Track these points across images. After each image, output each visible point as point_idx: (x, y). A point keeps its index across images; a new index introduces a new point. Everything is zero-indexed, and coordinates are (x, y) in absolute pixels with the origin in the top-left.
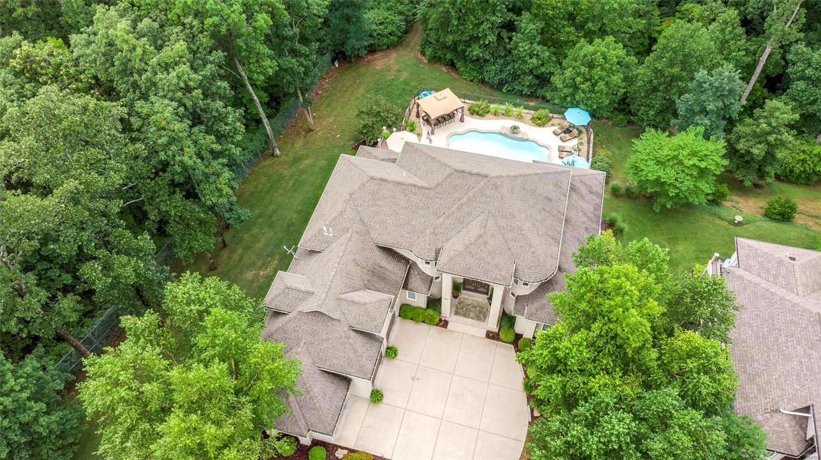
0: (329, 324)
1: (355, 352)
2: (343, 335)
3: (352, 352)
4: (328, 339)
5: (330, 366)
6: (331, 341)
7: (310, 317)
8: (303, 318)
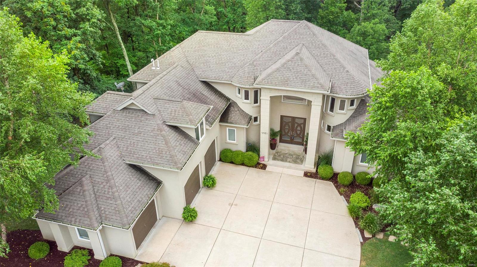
0: (143, 119)
1: (166, 143)
2: (156, 128)
3: (164, 143)
4: (140, 133)
5: (138, 158)
6: (142, 135)
7: (124, 114)
8: (117, 115)
